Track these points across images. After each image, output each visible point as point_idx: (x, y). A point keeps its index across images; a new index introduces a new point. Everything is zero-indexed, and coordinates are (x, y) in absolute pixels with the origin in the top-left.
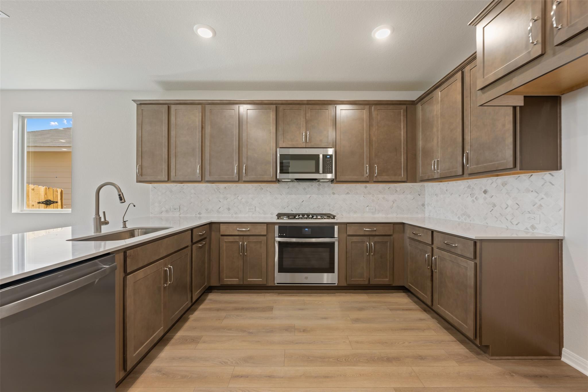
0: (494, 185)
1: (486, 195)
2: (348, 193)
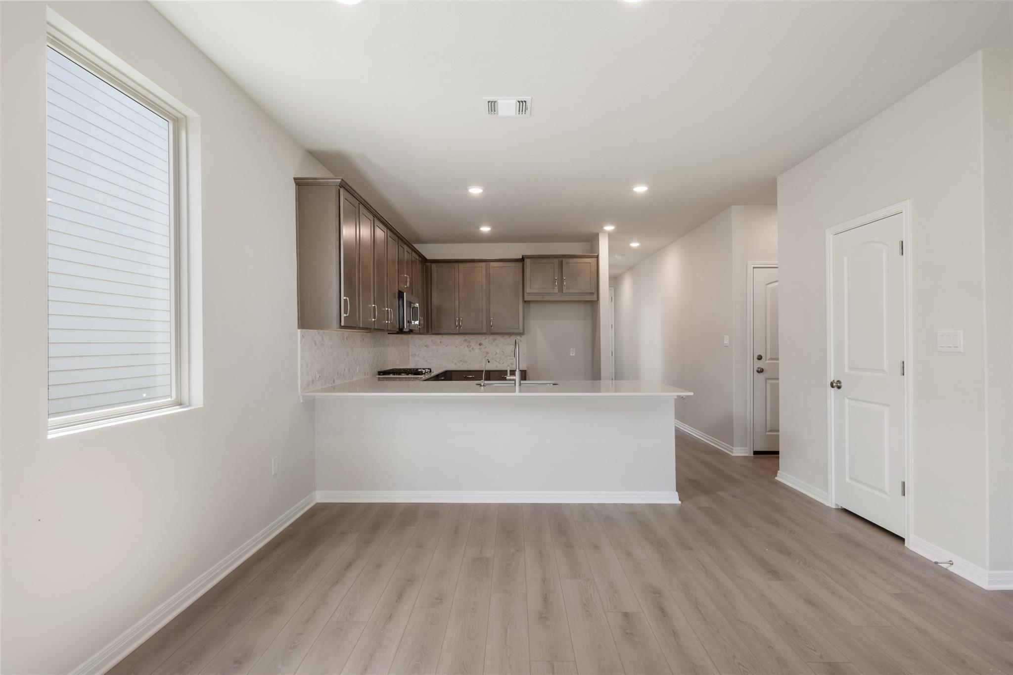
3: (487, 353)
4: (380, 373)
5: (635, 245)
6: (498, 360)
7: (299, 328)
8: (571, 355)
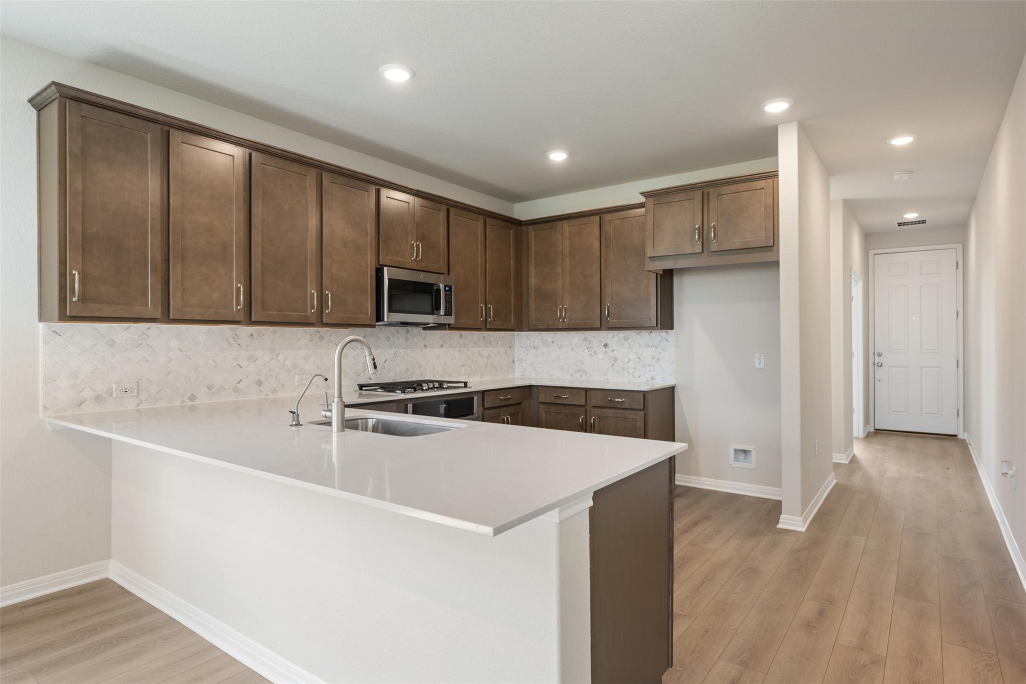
0: (616, 339)
1: (607, 349)
2: (442, 346)
3: (616, 359)
4: (361, 387)
5: (902, 141)
6: (631, 371)
7: (39, 322)
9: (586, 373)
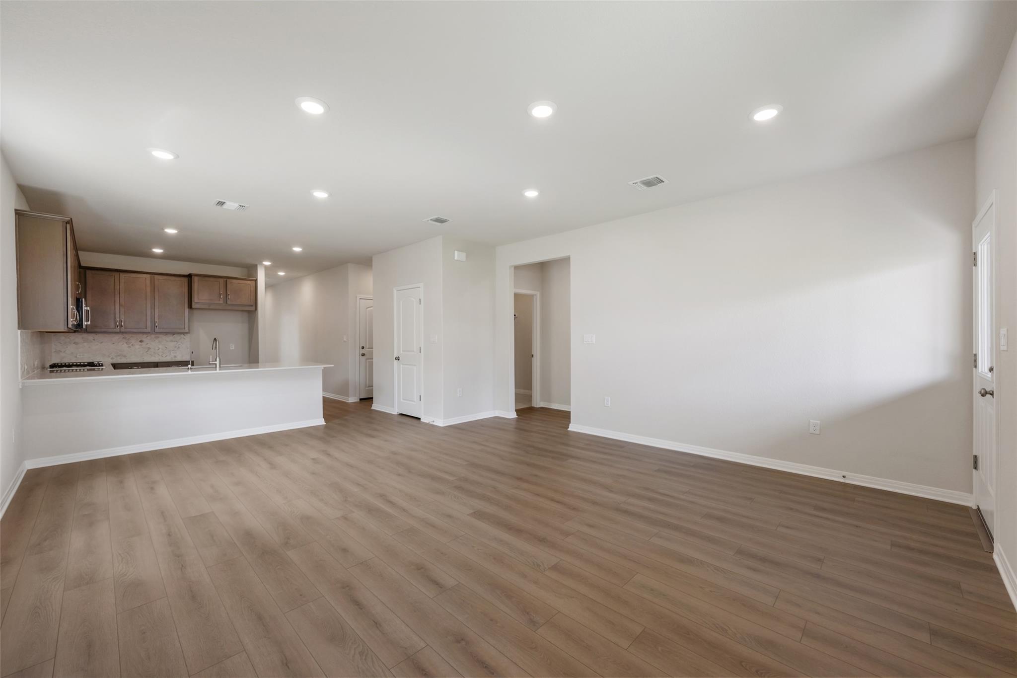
1: (142, 342)
3: (149, 348)
4: (50, 367)
5: (281, 274)
6: (160, 354)
7: (18, 329)
8: (231, 348)
9: (125, 356)
